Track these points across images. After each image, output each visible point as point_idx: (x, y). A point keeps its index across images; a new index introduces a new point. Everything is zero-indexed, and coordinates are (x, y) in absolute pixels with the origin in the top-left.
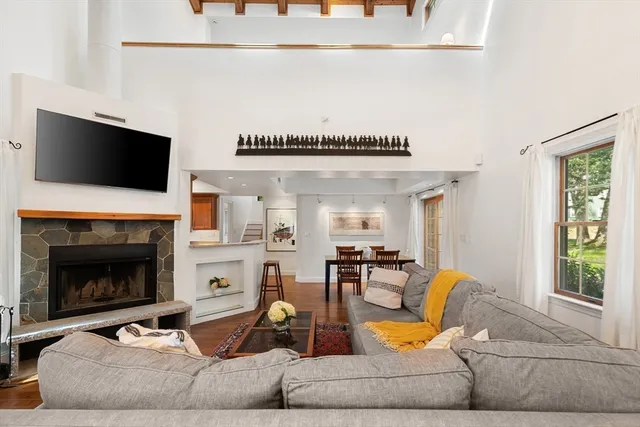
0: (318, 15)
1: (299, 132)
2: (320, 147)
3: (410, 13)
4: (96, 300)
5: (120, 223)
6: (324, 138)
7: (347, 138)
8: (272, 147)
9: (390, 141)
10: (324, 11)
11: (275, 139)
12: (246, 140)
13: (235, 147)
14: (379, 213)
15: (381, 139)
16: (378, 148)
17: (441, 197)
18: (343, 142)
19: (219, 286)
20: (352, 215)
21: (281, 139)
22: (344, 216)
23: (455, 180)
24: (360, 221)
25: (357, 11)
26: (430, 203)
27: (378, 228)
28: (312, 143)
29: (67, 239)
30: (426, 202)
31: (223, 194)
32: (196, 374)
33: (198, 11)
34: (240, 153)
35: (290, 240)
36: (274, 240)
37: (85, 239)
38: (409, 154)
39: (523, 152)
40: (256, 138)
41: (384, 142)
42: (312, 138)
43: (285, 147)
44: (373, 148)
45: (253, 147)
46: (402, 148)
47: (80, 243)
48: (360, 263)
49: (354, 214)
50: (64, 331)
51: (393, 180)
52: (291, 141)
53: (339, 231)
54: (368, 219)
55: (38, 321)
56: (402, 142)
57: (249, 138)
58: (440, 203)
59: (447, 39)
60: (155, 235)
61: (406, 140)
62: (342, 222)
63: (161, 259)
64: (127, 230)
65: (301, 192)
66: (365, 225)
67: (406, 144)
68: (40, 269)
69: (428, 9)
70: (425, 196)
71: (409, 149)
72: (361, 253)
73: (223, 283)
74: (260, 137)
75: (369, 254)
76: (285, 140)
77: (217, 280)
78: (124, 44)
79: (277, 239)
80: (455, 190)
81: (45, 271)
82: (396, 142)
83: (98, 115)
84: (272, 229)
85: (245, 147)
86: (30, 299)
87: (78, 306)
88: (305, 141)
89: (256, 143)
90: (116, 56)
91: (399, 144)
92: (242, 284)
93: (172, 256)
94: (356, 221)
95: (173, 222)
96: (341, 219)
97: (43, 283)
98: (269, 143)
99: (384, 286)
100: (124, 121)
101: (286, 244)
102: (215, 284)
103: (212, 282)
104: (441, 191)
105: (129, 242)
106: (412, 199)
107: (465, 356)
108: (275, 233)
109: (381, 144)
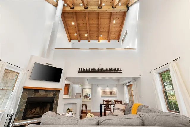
0: (97, 42)
1: (94, 67)
2: (99, 71)
3: (118, 41)
4: (35, 115)
5: (46, 90)
6: (100, 69)
7: (106, 69)
8: (87, 71)
9: (117, 69)
10: (99, 41)
11: (88, 69)
12: (81, 69)
13: (78, 71)
14: (115, 90)
15: (114, 69)
16: (114, 71)
17: (132, 85)
18: (105, 70)
19: (70, 111)
20: (107, 90)
21: (89, 69)
22: (105, 91)
23: (135, 79)
24: (110, 92)
25: (106, 41)
26: (129, 86)
27: (115, 94)
28: (97, 70)
29: (33, 95)
30: (128, 86)
31: (71, 84)
32: (78, 121)
33: (70, 41)
34: (79, 72)
35: (89, 98)
36: (84, 98)
37: (37, 95)
38: (122, 73)
39: (150, 72)
40: (83, 69)
41: (115, 70)
42: (97, 69)
43: (90, 71)
44: (112, 71)
45: (82, 71)
46: (120, 71)
47: (35, 96)
48: (111, 104)
49: (108, 90)
50: (26, 123)
51: (118, 80)
52: (92, 69)
53: (104, 95)
54: (112, 91)
55: (19, 120)
56: (120, 70)
57: (82, 69)
58: (132, 86)
59: (128, 47)
60: (55, 95)
61: (121, 69)
62: (104, 92)
63: (55, 102)
64: (48, 93)
65: (93, 83)
66: (111, 93)
67: (121, 70)
68: (24, 103)
69: (123, 41)
70: (127, 85)
71: (122, 72)
72: (111, 101)
73: (71, 110)
74: (84, 69)
75: (113, 102)
76: (90, 69)
77: (69, 109)
78: (55, 49)
79: (85, 98)
80: (135, 82)
81: (25, 104)
82: (118, 70)
83: (47, 64)
84: (84, 95)
85: (80, 71)
86: (19, 113)
87: (30, 116)
88: (95, 70)
89: (83, 70)
90: (53, 51)
91: (119, 70)
92: (76, 111)
93: (58, 101)
94: (108, 92)
95: (59, 91)
96: (104, 91)
97: (23, 108)
98: (86, 70)
99: (119, 109)
100: (52, 65)
101: (88, 100)
102: (68, 110)
103: (67, 110)
104: (132, 83)
105: (48, 96)
106: (124, 86)
107: (140, 115)
108: (85, 96)
109: (114, 70)
